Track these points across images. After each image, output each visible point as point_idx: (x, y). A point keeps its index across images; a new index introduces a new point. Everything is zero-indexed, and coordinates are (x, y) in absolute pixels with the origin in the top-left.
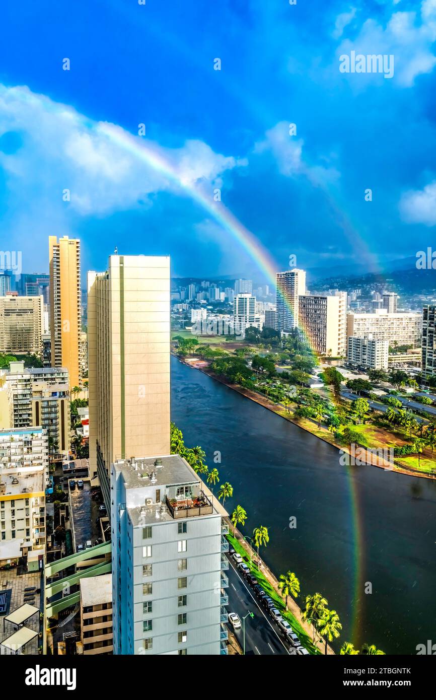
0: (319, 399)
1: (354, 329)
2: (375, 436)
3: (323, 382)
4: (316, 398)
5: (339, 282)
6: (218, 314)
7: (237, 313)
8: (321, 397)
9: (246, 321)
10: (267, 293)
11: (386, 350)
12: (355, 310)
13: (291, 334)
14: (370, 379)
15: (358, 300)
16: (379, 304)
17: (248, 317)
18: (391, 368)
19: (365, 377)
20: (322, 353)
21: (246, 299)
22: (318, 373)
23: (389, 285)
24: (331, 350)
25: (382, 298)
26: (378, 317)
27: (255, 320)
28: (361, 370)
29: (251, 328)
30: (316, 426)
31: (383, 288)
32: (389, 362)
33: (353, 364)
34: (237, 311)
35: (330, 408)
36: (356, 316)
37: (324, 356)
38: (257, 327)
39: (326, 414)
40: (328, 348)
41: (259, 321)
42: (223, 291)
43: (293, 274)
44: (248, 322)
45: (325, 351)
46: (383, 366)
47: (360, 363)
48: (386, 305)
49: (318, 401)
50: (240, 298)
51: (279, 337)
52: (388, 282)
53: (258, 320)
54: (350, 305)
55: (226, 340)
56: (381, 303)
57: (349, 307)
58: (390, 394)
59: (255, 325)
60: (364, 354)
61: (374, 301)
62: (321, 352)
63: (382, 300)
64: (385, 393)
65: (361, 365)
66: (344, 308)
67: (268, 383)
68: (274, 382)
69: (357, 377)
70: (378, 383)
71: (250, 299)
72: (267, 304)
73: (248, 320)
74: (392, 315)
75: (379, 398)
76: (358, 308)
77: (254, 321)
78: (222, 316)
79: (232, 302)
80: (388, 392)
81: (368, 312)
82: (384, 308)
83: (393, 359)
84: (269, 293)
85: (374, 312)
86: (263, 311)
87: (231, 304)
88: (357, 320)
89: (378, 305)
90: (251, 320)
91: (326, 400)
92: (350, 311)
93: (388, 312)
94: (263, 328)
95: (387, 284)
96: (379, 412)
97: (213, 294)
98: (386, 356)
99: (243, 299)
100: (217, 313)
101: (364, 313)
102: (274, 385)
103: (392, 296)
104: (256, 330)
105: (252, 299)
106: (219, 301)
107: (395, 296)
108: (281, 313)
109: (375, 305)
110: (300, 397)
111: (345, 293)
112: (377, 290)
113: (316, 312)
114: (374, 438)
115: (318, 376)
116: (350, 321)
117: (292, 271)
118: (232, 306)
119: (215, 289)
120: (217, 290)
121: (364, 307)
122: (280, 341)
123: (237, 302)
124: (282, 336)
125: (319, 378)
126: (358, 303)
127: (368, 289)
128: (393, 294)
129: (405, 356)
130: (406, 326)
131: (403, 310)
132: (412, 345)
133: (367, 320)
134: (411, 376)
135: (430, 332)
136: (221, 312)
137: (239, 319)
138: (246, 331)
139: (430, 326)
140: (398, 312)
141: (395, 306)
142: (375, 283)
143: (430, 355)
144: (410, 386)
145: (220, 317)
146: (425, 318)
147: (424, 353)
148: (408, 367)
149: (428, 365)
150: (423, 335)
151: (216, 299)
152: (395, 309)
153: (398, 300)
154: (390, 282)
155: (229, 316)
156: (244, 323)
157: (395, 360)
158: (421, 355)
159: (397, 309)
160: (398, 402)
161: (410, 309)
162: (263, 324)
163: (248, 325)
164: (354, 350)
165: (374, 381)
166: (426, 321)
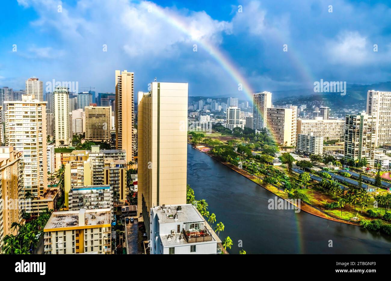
0: (279, 172)
1: (302, 129)
2: (314, 196)
3: (282, 162)
4: (277, 172)
5: (292, 100)
7: (229, 118)
8: (280, 171)
9: (234, 124)
10: (248, 106)
11: (322, 143)
12: (302, 117)
13: (262, 131)
14: (311, 160)
15: (304, 111)
17: (235, 121)
18: (324, 154)
19: (308, 159)
20: (281, 144)
21: (234, 110)
22: (278, 156)
23: (324, 102)
24: (287, 142)
25: (319, 110)
26: (317, 122)
27: (240, 123)
28: (305, 155)
29: (237, 128)
30: (277, 189)
31: (320, 104)
32: (324, 150)
33: (300, 151)
34: (229, 117)
35: (286, 178)
36: (303, 121)
37: (282, 146)
38: (241, 127)
39: (283, 182)
40: (285, 141)
41: (242, 123)
42: (220, 105)
43: (263, 95)
45: (283, 143)
46: (319, 152)
47: (305, 150)
48: (322, 114)
49: (278, 174)
50: (230, 109)
51: (254, 133)
52: (323, 100)
53: (241, 123)
54: (299, 114)
55: (222, 135)
56: (319, 113)
57: (298, 115)
59: (239, 126)
60: (307, 145)
61: (314, 112)
63: (320, 112)
64: (321, 170)
65: (306, 152)
66: (295, 116)
67: (247, 162)
68: (251, 161)
69: (303, 159)
70: (316, 163)
71: (237, 110)
72: (247, 113)
73: (235, 123)
74: (326, 121)
75: (317, 173)
76: (304, 116)
78: (219, 120)
79: (226, 112)
80: (323, 169)
81: (311, 119)
82: (321, 116)
83: (326, 148)
84: (249, 106)
85: (314, 119)
86: (245, 117)
87: (225, 113)
88: (304, 124)
89: (317, 115)
90: (237, 123)
91: (283, 173)
92: (299, 118)
93: (323, 119)
94: (244, 128)
95: (323, 102)
96: (316, 181)
97: (214, 107)
98: (322, 147)
99: (232, 109)
100: (216, 118)
101: (308, 119)
102: (251, 163)
103: (326, 109)
104: (240, 129)
105: (238, 110)
106: (217, 111)
107: (328, 109)
108: (256, 119)
109: (315, 114)
110: (267, 171)
111: (296, 107)
112: (317, 105)
113: (278, 118)
114: (313, 197)
116: (299, 124)
117: (263, 93)
118: (225, 114)
119: (215, 104)
120: (216, 104)
121: (308, 116)
122: (255, 136)
123: (229, 111)
124: (256, 133)
125: (279, 159)
126: (304, 113)
127: (310, 104)
128: (327, 107)
129: (334, 146)
130: (335, 128)
131: (333, 118)
132: (338, 140)
133: (310, 124)
134: (337, 159)
135: (350, 132)
136: (219, 118)
137: (229, 122)
138: (234, 129)
139: (350, 128)
140: (330, 119)
141: (328, 115)
142: (315, 101)
143: (350, 146)
144: (337, 166)
145: (218, 121)
146: (347, 123)
147: (346, 145)
148: (336, 153)
149: (348, 152)
150: (346, 134)
151: (216, 109)
152: (328, 117)
153: (330, 111)
154: (325, 100)
155: (223, 120)
156: (233, 124)
157: (327, 149)
158: (344, 146)
159: (329, 117)
160: (329, 175)
161: (337, 117)
162: (245, 125)
163: (235, 126)
164: (301, 143)
165: (313, 162)
166: (348, 125)
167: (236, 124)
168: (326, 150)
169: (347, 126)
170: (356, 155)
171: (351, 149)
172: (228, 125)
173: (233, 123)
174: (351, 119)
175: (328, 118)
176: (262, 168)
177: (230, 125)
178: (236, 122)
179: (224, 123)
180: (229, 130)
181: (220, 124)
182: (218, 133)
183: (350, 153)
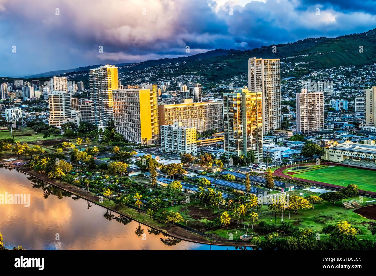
0: (137, 186)
1: (166, 119)
2: (190, 214)
3: (141, 170)
4: (135, 185)
5: (150, 76)
6: (34, 113)
7: (53, 109)
8: (139, 184)
9: (63, 118)
10: (83, 89)
11: (194, 134)
12: (165, 101)
13: (107, 126)
14: (182, 162)
15: (167, 92)
16: (187, 95)
17: (64, 113)
18: (200, 151)
19: (177, 162)
20: (138, 143)
21: (61, 95)
22: (135, 161)
23: (193, 77)
24: (146, 139)
25: (188, 89)
26: (185, 106)
27: (71, 115)
28: (172, 155)
29: (69, 124)
30: (136, 212)
31: (189, 79)
32: (198, 146)
33: (166, 151)
34: (53, 108)
35: (148, 193)
36: (166, 107)
37: (140, 146)
38: (74, 123)
39: (144, 199)
40: (143, 137)
41: (76, 116)
42: (38, 89)
43: (105, 70)
44: (64, 118)
45: (141, 141)
46: (192, 150)
47: (173, 149)
48: (192, 95)
49: (136, 188)
50: (55, 96)
51: (96, 131)
52: (193, 74)
53: (74, 116)
54: (161, 97)
55: (44, 137)
56: (188, 93)
57: (160, 98)
58: (200, 175)
59: (72, 120)
60: (175, 141)
61: (181, 92)
62: (136, 142)
63: (188, 91)
64: (196, 174)
65: (174, 151)
66: (155, 99)
67: (88, 176)
68: (94, 174)
69: (170, 162)
70: (189, 166)
71: (65, 95)
72: (83, 100)
73: (64, 116)
74: (198, 104)
75: (190, 179)
76: (168, 99)
77: (70, 117)
78: (38, 113)
79: (48, 100)
80: (198, 173)
81: (177, 102)
82: (190, 98)
83: (201, 143)
84: (84, 89)
85: (182, 102)
86: (79, 107)
87: (47, 101)
88: (168, 110)
89: (185, 96)
90: (68, 116)
91: (144, 186)
92: (161, 102)
93: (194, 101)
94: (80, 123)
95: (192, 76)
96: (191, 192)
97: (27, 93)
98: (195, 141)
99: (58, 96)
100: (32, 111)
101: (173, 103)
102: (94, 177)
103: (197, 86)
104: (73, 126)
105: (67, 95)
106: (33, 100)
107: (199, 86)
108: (97, 108)
109: (183, 96)
110: (119, 186)
111: (155, 86)
112: (184, 82)
113: (129, 105)
114: (189, 216)
115: (135, 164)
116: (161, 110)
117: (105, 67)
118: (47, 104)
119: (29, 88)
120: (31, 89)
121: (173, 98)
122: (97, 134)
123: (52, 99)
124: (99, 129)
125: (136, 166)
126: (168, 94)
127: (175, 81)
128: (198, 85)
129: (211, 139)
130: (210, 113)
131: (207, 98)
132: (216, 129)
133: (176, 109)
134: (216, 157)
135: (230, 117)
136: (37, 110)
137: (55, 115)
138: (63, 127)
139: (230, 112)
140: (203, 101)
141: (200, 95)
142: (182, 76)
143: (231, 137)
144: (216, 167)
145: (36, 115)
146: (225, 105)
147: (226, 136)
148: (214, 149)
149: (230, 146)
150: (225, 120)
151: (31, 97)
152: (200, 98)
153: (203, 89)
154: (195, 74)
155: (45, 113)
156: (61, 119)
157: (203, 144)
158: (224, 138)
159: (202, 98)
160: (207, 181)
161: (213, 98)
162: (80, 120)
163: (65, 121)
164: (167, 138)
165: (185, 164)
166: (227, 108)
167: (66, 118)
168: (201, 145)
169: (225, 109)
170: (240, 148)
171: (233, 141)
172: (53, 121)
173: (61, 117)
174: (230, 99)
175: (201, 101)
176: (112, 183)
177: (56, 121)
178: (66, 115)
179: (46, 118)
180: (56, 128)
181: (40, 120)
182: (37, 134)
183: (232, 146)
